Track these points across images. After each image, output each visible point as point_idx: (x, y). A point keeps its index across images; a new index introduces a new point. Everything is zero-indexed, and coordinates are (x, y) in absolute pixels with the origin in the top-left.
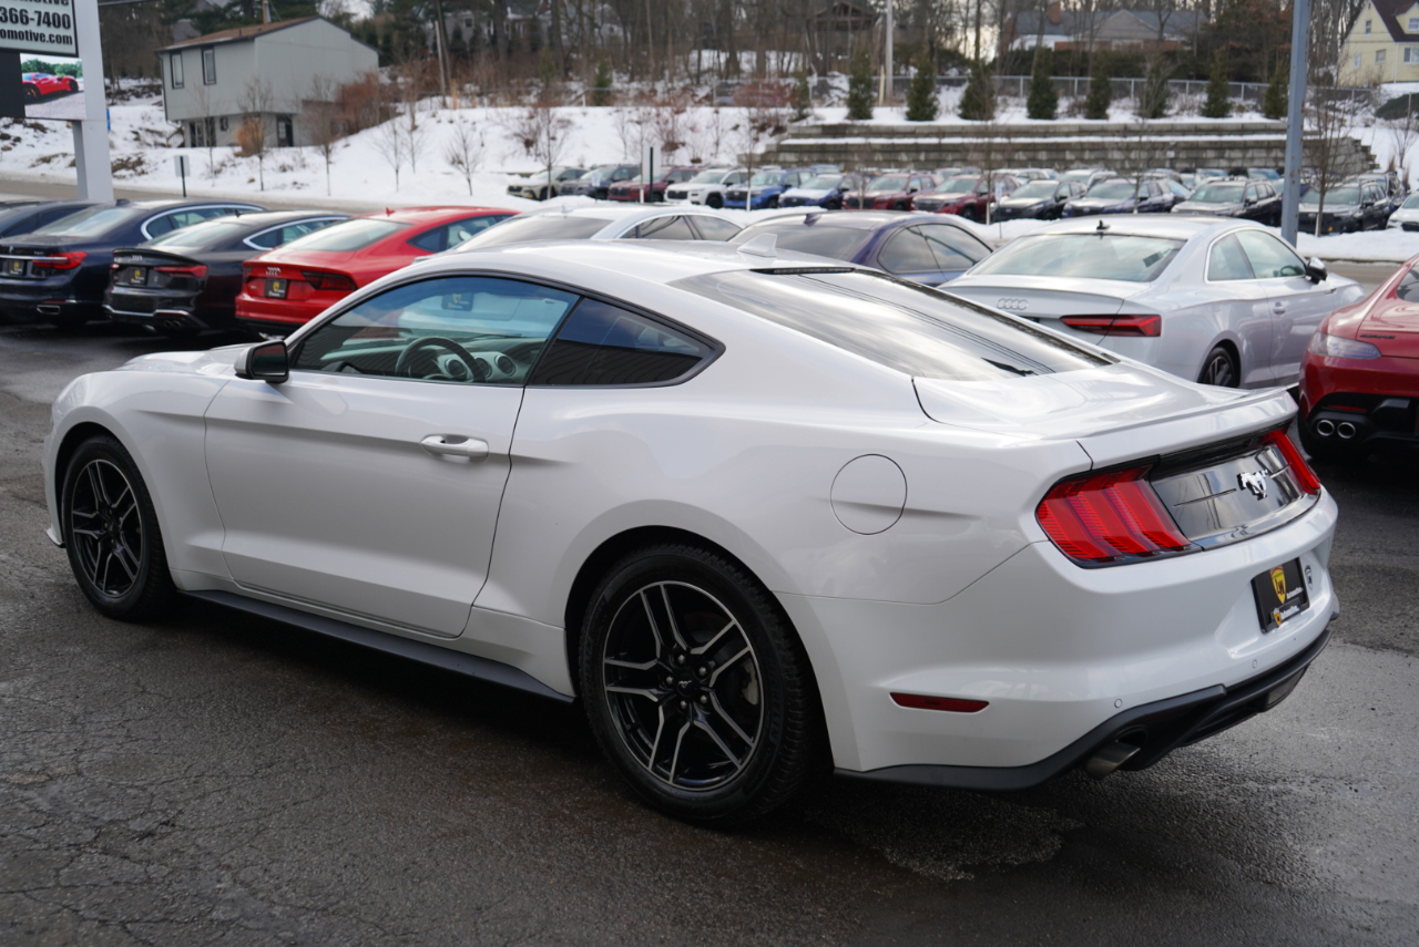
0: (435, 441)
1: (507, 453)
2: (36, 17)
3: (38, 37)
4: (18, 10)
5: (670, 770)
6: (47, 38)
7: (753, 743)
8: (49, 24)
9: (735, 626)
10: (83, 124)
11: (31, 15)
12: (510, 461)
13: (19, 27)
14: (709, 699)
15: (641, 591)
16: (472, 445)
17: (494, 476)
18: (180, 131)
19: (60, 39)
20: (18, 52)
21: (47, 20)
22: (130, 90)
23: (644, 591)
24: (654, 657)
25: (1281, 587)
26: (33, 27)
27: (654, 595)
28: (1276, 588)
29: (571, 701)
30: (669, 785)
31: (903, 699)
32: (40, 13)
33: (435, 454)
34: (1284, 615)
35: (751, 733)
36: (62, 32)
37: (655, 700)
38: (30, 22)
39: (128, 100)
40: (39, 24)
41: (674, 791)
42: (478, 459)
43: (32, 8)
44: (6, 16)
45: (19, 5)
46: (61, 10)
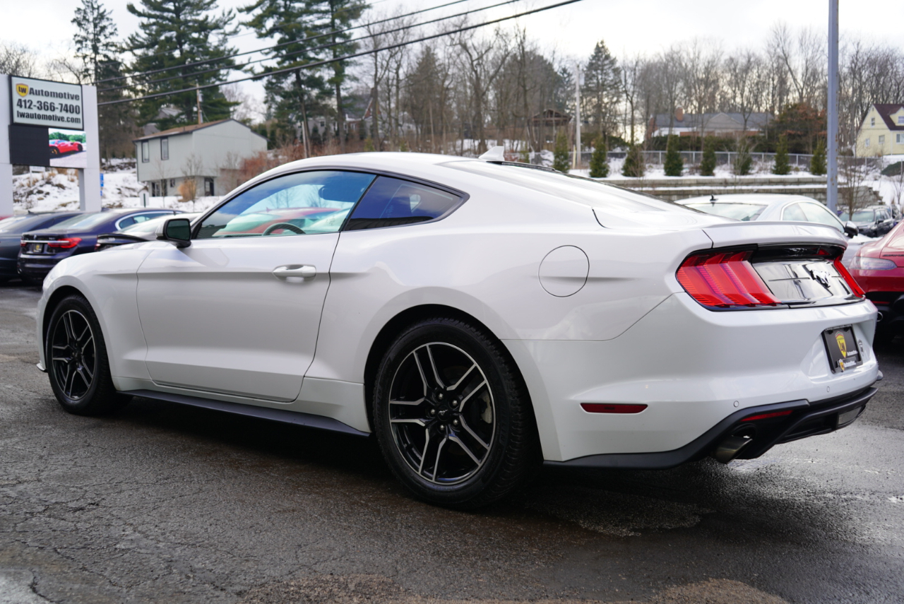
0: (283, 270)
1: (328, 272)
2: (59, 107)
3: (62, 119)
4: (49, 102)
5: (433, 473)
6: (65, 119)
7: (488, 447)
8: (67, 111)
9: (476, 368)
10: (85, 171)
11: (57, 105)
12: (330, 276)
13: (49, 113)
14: (459, 422)
15: (414, 352)
16: (306, 270)
17: (319, 287)
18: (146, 188)
19: (73, 120)
20: (47, 128)
21: (66, 109)
22: (118, 166)
23: (416, 352)
24: (422, 396)
25: (843, 347)
26: (57, 113)
27: (422, 353)
28: (840, 347)
29: (368, 435)
30: (431, 481)
31: (589, 407)
32: (62, 105)
33: (282, 278)
34: (847, 365)
35: (487, 441)
36: (74, 116)
37: (423, 425)
38: (56, 110)
39: (115, 171)
40: (61, 111)
41: (435, 487)
42: (309, 278)
43: (57, 102)
44: (42, 106)
45: (49, 100)
46: (75, 103)
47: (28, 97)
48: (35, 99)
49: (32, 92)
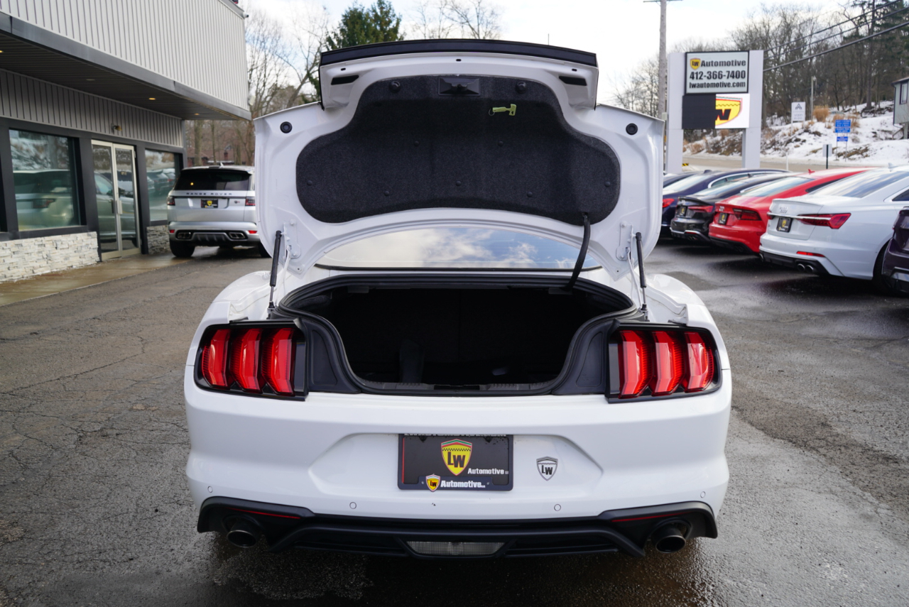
2: (727, 74)
3: (728, 85)
4: (718, 71)
6: (731, 85)
8: (733, 77)
10: (747, 130)
11: (725, 73)
13: (717, 81)
18: (902, 130)
19: (739, 85)
20: (714, 94)
21: (733, 75)
22: (886, 108)
26: (725, 80)
32: (729, 72)
36: (740, 80)
38: (724, 77)
40: (728, 78)
43: (724, 70)
44: (712, 75)
45: (717, 69)
46: (740, 68)
47: (700, 69)
48: (705, 70)
49: (703, 64)
